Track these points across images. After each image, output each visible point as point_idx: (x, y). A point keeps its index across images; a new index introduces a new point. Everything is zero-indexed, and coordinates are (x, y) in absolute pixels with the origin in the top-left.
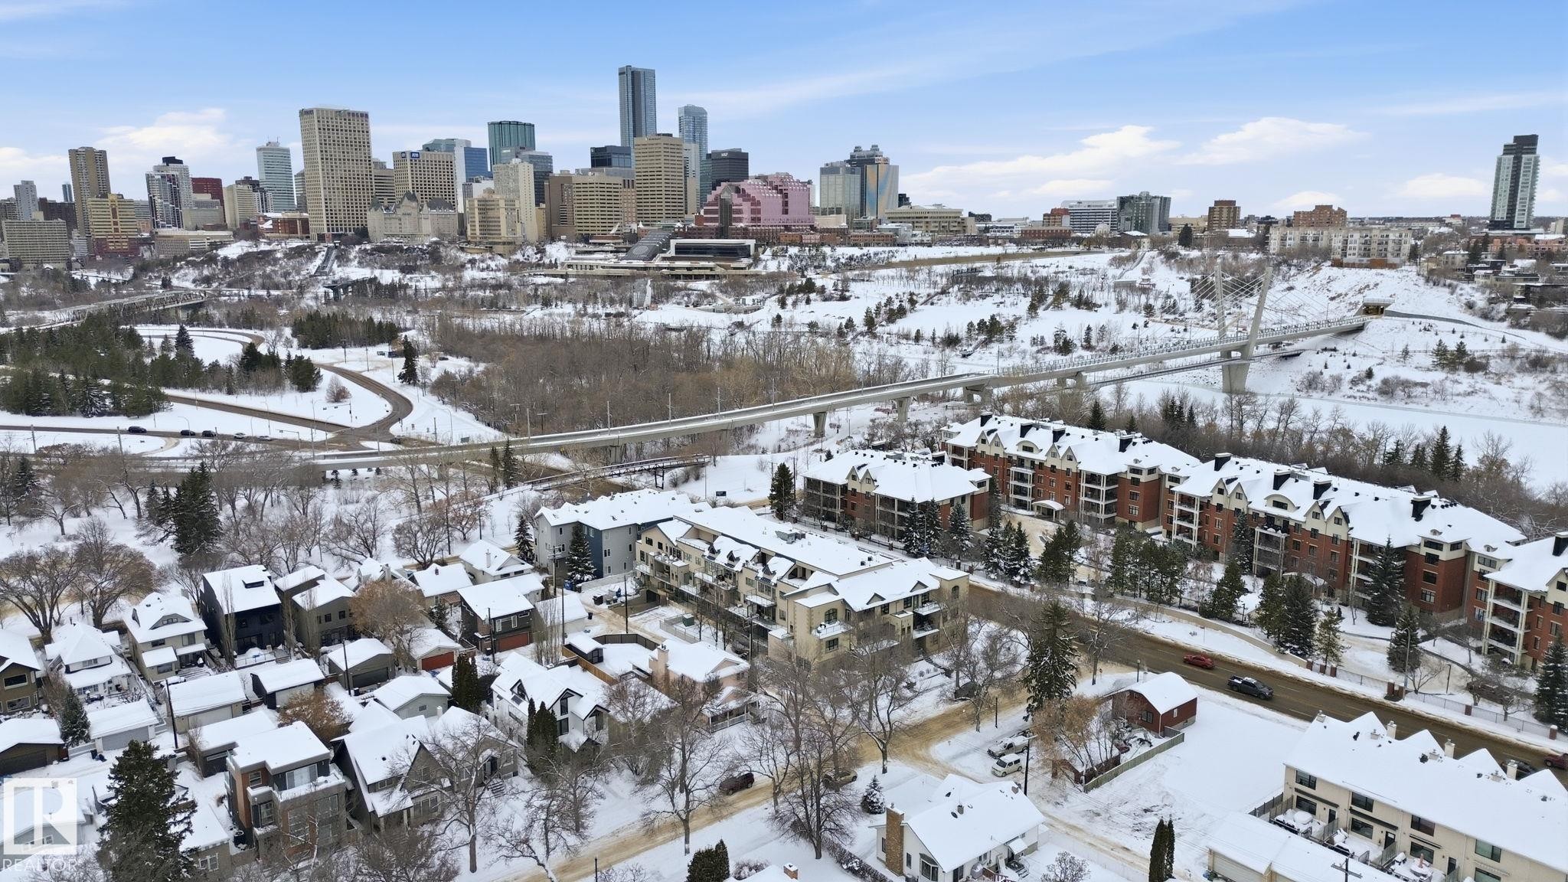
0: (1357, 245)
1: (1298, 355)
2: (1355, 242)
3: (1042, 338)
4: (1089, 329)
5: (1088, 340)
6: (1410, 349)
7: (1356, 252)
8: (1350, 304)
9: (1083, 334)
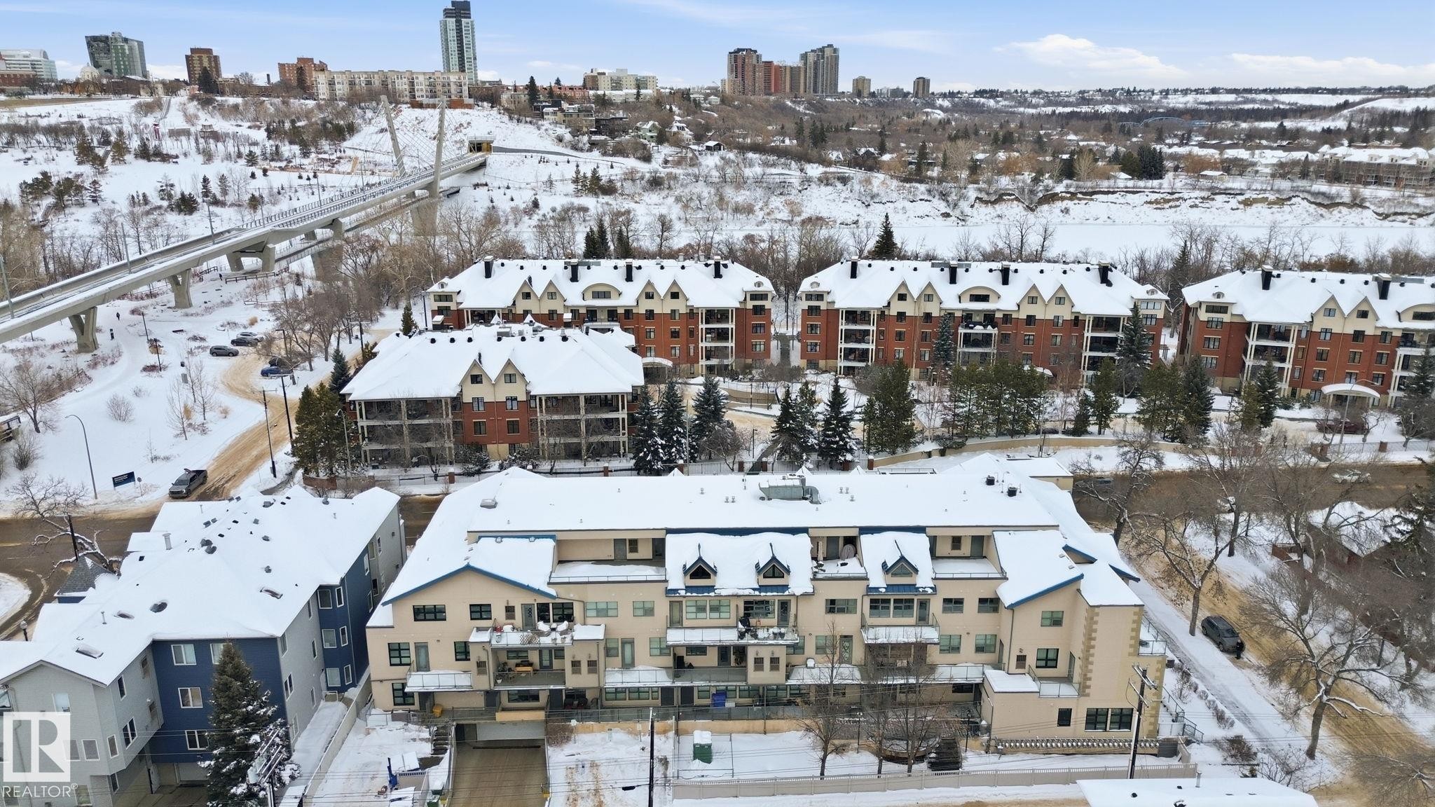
0: (423, 87)
1: (458, 192)
2: (421, 84)
3: (144, 195)
4: (205, 180)
5: (206, 193)
6: (554, 178)
7: (424, 93)
8: (456, 142)
9: (200, 186)
